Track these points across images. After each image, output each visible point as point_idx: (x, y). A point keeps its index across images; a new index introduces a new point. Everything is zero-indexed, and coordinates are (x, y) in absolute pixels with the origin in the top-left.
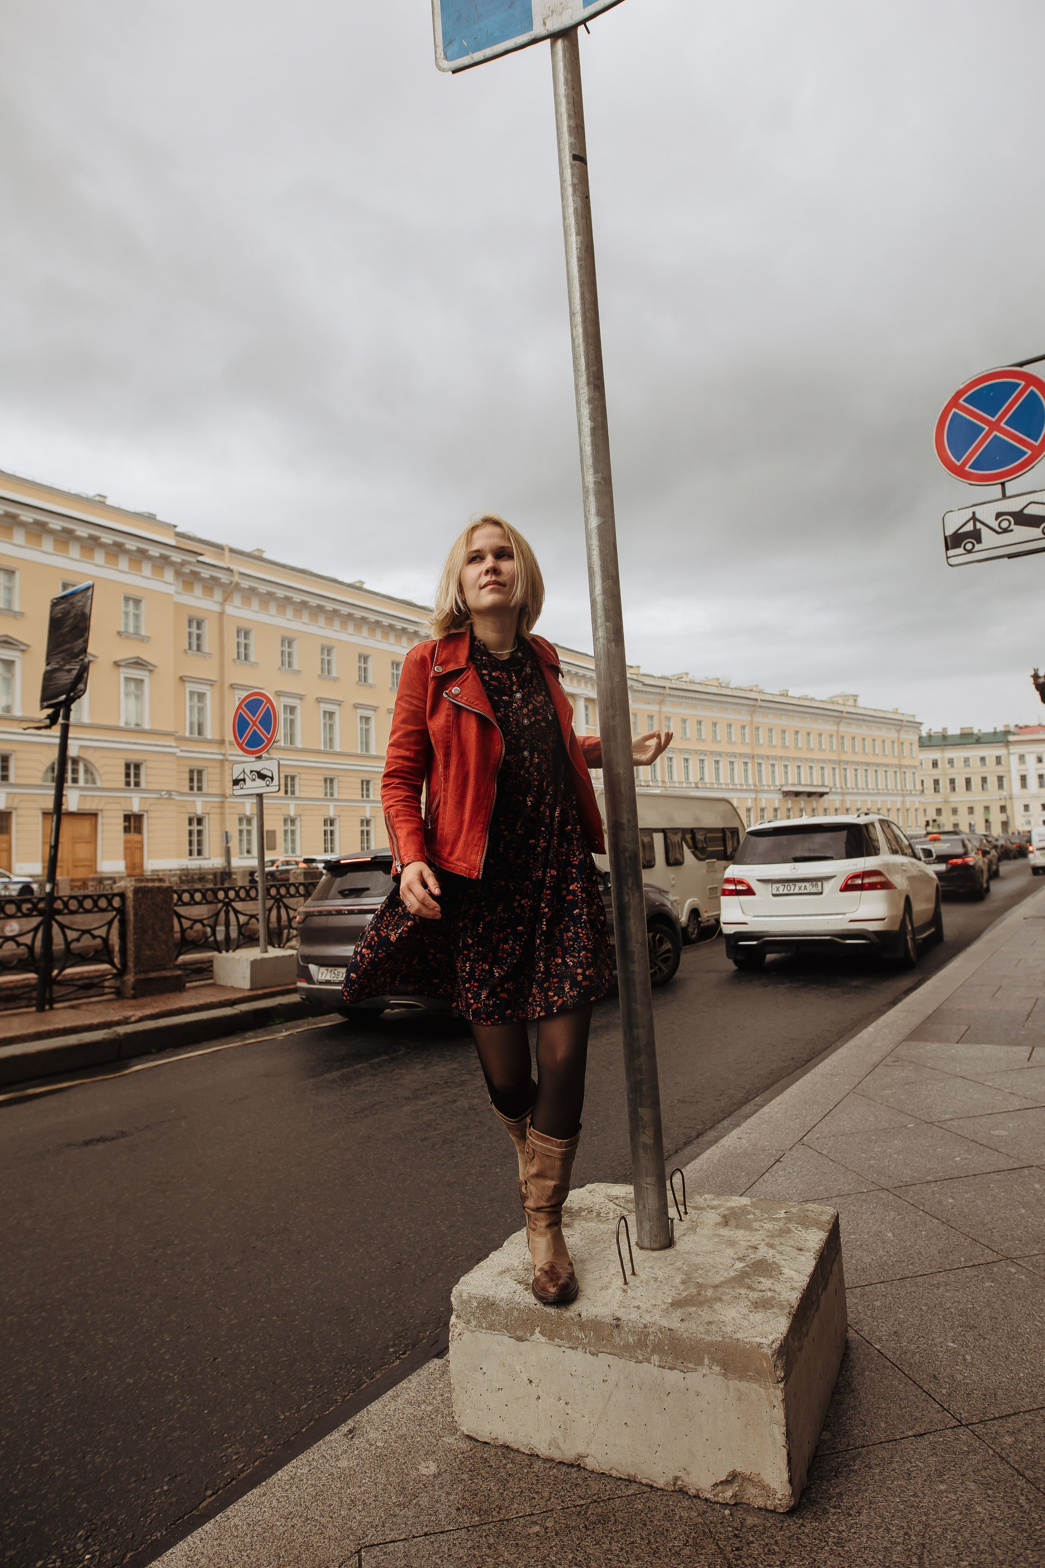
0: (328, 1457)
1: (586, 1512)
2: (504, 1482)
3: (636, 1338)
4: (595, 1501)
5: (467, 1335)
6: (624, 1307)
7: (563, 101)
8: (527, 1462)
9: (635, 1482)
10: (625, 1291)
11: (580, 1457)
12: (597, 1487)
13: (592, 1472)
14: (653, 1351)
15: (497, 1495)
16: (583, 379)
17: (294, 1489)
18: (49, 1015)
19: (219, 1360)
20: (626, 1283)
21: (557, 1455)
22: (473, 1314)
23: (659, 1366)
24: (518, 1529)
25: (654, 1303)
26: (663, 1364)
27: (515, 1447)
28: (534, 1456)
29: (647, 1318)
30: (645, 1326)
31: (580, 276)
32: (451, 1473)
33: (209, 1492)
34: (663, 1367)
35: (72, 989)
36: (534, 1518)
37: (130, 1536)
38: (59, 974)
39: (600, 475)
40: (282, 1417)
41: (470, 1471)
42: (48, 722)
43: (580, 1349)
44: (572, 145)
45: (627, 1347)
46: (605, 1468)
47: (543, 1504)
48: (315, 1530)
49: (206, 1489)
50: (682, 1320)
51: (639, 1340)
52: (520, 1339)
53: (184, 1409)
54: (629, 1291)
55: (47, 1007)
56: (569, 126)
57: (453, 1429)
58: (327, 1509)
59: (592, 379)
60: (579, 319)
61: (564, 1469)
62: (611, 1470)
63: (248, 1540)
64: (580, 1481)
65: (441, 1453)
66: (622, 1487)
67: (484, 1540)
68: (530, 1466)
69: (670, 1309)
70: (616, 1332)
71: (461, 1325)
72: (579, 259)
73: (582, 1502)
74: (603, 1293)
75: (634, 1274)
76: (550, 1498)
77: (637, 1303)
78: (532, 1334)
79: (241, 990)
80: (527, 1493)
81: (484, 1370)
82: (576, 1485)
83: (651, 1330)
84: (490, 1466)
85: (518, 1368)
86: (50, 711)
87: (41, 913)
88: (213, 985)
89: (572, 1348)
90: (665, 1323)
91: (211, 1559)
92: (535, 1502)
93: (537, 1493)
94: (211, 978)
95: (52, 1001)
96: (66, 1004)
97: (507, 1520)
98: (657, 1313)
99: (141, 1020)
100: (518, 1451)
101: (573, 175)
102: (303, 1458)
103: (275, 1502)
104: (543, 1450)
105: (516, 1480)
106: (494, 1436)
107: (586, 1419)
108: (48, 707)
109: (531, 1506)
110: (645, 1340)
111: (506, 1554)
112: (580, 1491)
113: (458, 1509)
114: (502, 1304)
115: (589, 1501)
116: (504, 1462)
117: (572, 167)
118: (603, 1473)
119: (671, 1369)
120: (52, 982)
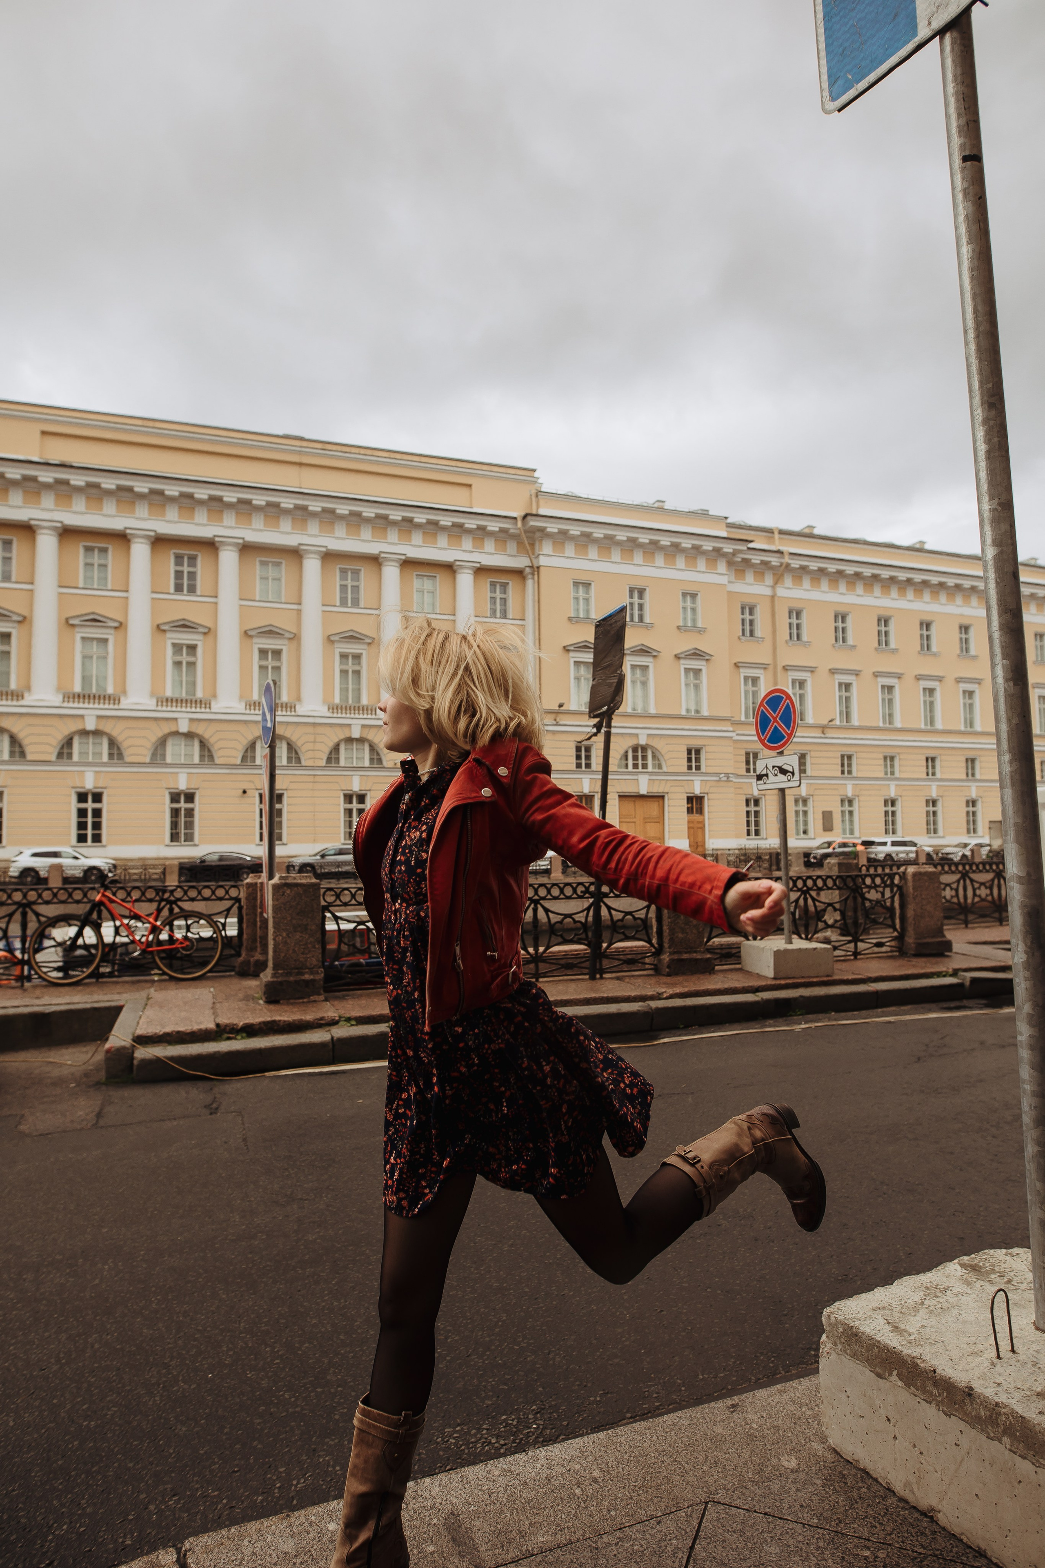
0: (708, 1420)
1: (921, 1561)
2: (852, 1503)
3: (988, 1413)
4: (936, 1556)
5: (833, 1356)
6: (984, 1379)
7: (952, 101)
8: (882, 1493)
9: (986, 1557)
10: (993, 1364)
11: (932, 1509)
12: (943, 1544)
13: (944, 1529)
14: (1005, 1432)
15: (842, 1509)
16: (977, 400)
17: (673, 1433)
18: (598, 983)
19: (664, 1313)
20: (999, 1357)
21: (910, 1498)
22: (839, 1338)
23: (1010, 1450)
24: (850, 1546)
25: (1019, 1385)
26: (1013, 1449)
27: (874, 1476)
28: (890, 1490)
29: (1002, 1398)
30: (997, 1404)
31: (972, 289)
32: (807, 1474)
33: (629, 1415)
34: (1015, 1453)
35: (616, 963)
36: (869, 1544)
37: (565, 1423)
38: (608, 947)
39: (996, 501)
40: (701, 1377)
41: (825, 1479)
42: (595, 730)
43: (933, 1405)
44: (962, 147)
45: (978, 1418)
46: (956, 1530)
47: (882, 1535)
48: (678, 1471)
49: (628, 1412)
50: (1040, 1413)
51: (991, 1416)
52: (879, 1376)
53: (627, 1343)
54: (999, 1366)
55: (598, 976)
56: (959, 127)
57: (824, 1439)
58: (693, 1459)
59: (986, 398)
60: (971, 335)
61: (916, 1515)
62: (962, 1534)
64: (927, 1532)
65: (805, 1454)
66: (970, 1556)
67: (815, 1540)
68: (884, 1498)
69: (1034, 1397)
70: (967, 1400)
71: (829, 1345)
72: (972, 269)
73: (921, 1550)
74: (970, 1359)
75: (1013, 1351)
76: (891, 1534)
77: (1000, 1379)
78: (890, 1375)
79: (765, 978)
80: (871, 1520)
81: (848, 1393)
82: (922, 1534)
83: (1003, 1410)
84: (846, 1483)
85: (877, 1402)
86: (596, 720)
87: (592, 895)
88: (740, 970)
89: (927, 1402)
90: (1019, 1409)
91: (596, 1459)
92: (875, 1530)
93: (881, 1524)
94: (739, 963)
95: (602, 972)
96: (614, 975)
97: (842, 1534)
98: (1017, 1395)
99: (671, 997)
100: (876, 1480)
101: (963, 179)
102: (687, 1413)
103: (654, 1438)
104: (898, 1487)
105: (865, 1505)
106: (856, 1457)
107: (938, 1475)
108: (595, 717)
109: (869, 1532)
110: (997, 1418)
111: (830, 1561)
112: (923, 1540)
113: (802, 1506)
114: (864, 1337)
115: (930, 1553)
116: (860, 1484)
117: (963, 170)
118: (953, 1535)
119: (1024, 1457)
120: (604, 955)
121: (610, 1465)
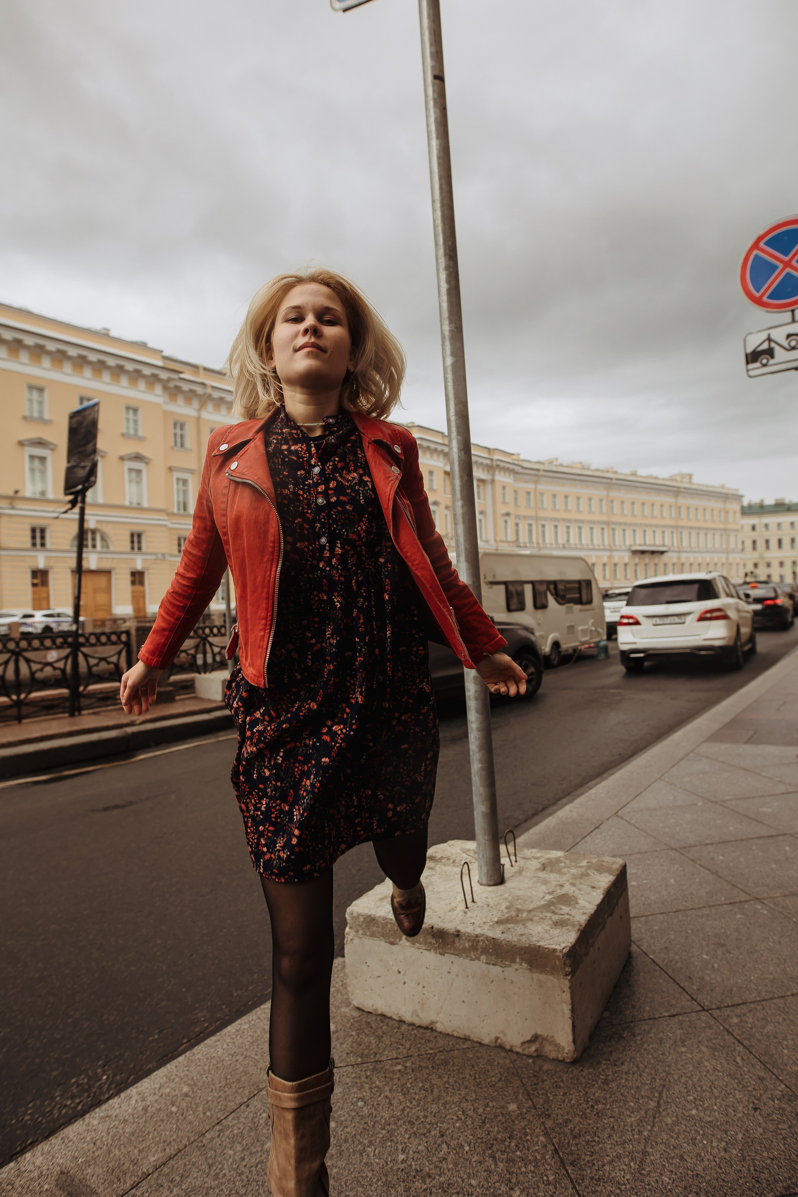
0: (262, 1019)
1: (434, 1058)
2: (380, 1038)
3: (470, 944)
4: (441, 1051)
5: (356, 941)
6: (464, 923)
7: (427, 32)
8: (397, 1025)
9: (469, 1040)
10: (465, 913)
11: (433, 1023)
12: (443, 1043)
13: (441, 1033)
14: (482, 953)
15: (375, 1045)
16: (441, 251)
17: (238, 1037)
18: (78, 719)
19: (194, 956)
20: (467, 908)
21: (417, 1022)
22: (360, 926)
23: (486, 963)
24: (387, 1067)
25: (485, 920)
26: (488, 962)
27: (389, 1015)
28: (401, 1022)
29: (478, 931)
30: (477, 936)
31: (439, 171)
32: (345, 1031)
33: (185, 1041)
34: (489, 964)
35: (94, 700)
36: (398, 1061)
37: (132, 1066)
38: (85, 689)
39: (453, 325)
40: (235, 994)
41: (358, 1029)
42: (69, 506)
43: (432, 951)
44: (433, 68)
45: (464, 950)
46: (449, 1030)
47: (405, 1052)
48: (251, 1063)
49: (183, 1038)
50: (503, 933)
51: (473, 945)
52: (392, 943)
53: (169, 987)
54: (469, 913)
55: (76, 713)
56: (431, 53)
57: (348, 1004)
58: (260, 1051)
59: (448, 252)
60: (438, 205)
61: (422, 1030)
62: (453, 1031)
63: (206, 1068)
64: (432, 1038)
65: (339, 1018)
66: (461, 1043)
67: (363, 1073)
68: (399, 1028)
69: (496, 925)
70: (457, 939)
71: (353, 934)
72: (439, 158)
73: (432, 1051)
74: (451, 913)
75: (473, 901)
76: (410, 1049)
77: (473, 921)
78: (400, 940)
79: (215, 701)
80: (395, 1045)
81: (368, 964)
82: (429, 1041)
83: (481, 939)
84: (372, 1027)
85: (391, 963)
86: (71, 497)
87: (70, 645)
88: (195, 698)
89: (427, 950)
90: (491, 934)
91: (182, 1079)
92: (399, 1051)
93: (402, 1045)
94: (194, 692)
95: (80, 709)
96: (90, 711)
97: (380, 1061)
98: (486, 927)
99: (143, 723)
100: (391, 1018)
101: (434, 91)
102: (245, 1019)
103: (225, 1046)
104: (408, 1018)
105: (388, 1037)
106: (375, 1007)
107: (436, 998)
108: (70, 494)
109: (397, 1053)
110: (477, 945)
111: (377, 1082)
112: (430, 1045)
113: (347, 1054)
114: (380, 919)
115: (437, 1051)
116: (381, 1025)
117: (433, 85)
118: (448, 1034)
119: (494, 965)
120: (80, 695)
121: (195, 1078)
